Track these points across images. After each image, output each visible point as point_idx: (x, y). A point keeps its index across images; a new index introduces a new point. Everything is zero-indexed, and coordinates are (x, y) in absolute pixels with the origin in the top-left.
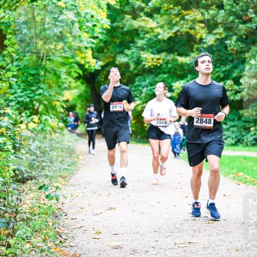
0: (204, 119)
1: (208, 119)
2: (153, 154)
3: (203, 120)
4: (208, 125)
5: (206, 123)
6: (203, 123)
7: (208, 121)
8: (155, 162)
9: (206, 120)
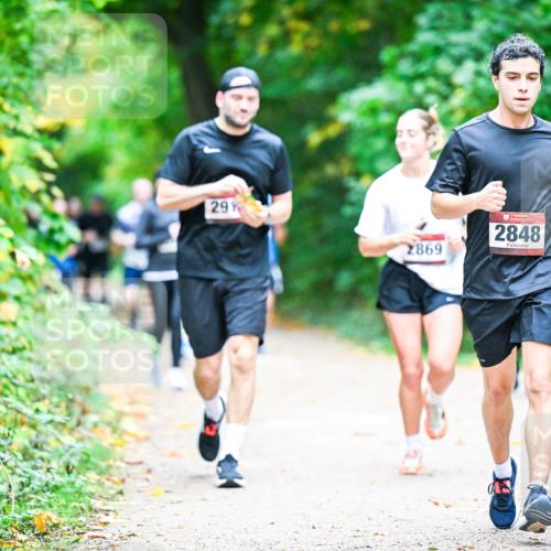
0: (520, 227)
1: (530, 226)
2: (403, 367)
3: (516, 229)
4: (531, 245)
5: (526, 239)
6: (515, 239)
7: (530, 234)
8: (410, 395)
9: (526, 229)
